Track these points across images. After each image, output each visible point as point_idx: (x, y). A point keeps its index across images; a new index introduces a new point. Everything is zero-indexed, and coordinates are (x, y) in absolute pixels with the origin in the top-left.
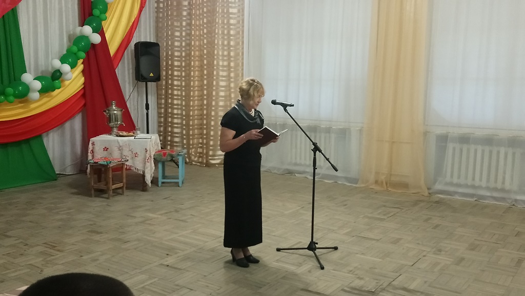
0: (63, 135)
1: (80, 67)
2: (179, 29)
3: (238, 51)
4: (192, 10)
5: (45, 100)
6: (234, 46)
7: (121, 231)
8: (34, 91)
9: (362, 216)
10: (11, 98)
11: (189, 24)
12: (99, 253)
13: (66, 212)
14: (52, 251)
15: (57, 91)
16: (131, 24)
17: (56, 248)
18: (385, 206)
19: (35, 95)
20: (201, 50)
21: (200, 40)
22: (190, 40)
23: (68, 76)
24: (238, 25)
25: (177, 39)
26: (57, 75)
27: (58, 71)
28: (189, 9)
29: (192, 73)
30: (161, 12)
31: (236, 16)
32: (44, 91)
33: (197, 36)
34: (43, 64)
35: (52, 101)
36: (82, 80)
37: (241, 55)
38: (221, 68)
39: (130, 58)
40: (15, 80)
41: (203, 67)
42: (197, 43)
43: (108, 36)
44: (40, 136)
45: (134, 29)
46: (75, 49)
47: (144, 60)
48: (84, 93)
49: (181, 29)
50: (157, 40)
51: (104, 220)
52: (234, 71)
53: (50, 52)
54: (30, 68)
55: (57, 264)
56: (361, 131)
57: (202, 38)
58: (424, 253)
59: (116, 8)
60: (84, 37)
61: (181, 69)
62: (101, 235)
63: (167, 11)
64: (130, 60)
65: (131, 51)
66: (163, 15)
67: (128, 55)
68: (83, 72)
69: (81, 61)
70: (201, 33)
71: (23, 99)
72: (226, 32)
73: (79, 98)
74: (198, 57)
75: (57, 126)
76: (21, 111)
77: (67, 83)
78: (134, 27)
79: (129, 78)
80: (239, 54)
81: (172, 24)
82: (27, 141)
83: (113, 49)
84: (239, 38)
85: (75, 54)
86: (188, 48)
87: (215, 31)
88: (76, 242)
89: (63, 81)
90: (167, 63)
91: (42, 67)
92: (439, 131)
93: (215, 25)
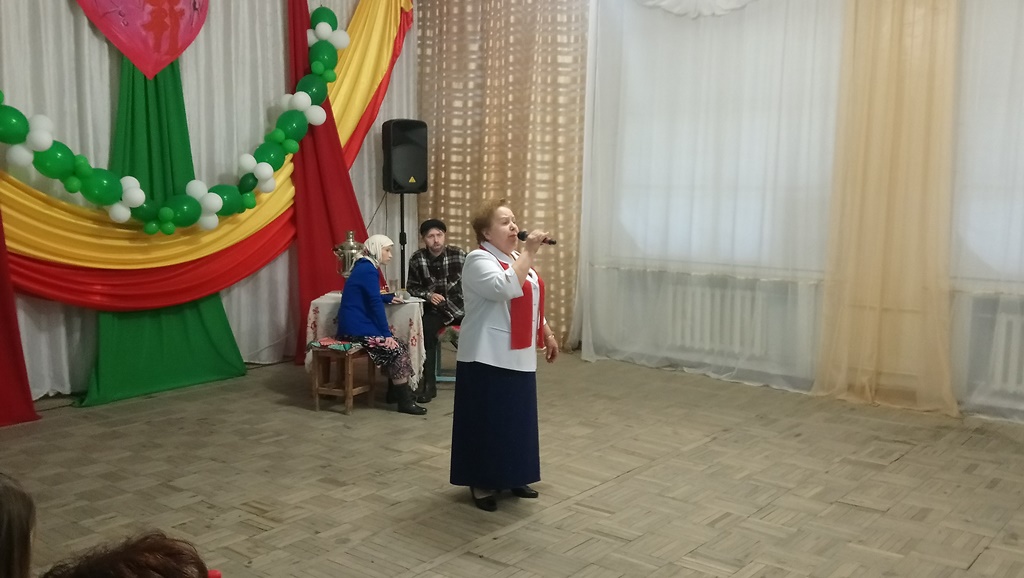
0: (255, 293)
1: (288, 168)
2: (461, 95)
3: (572, 134)
4: (486, 59)
5: (227, 228)
6: (565, 126)
7: (379, 479)
8: (210, 212)
9: (837, 460)
10: (170, 226)
11: (481, 86)
12: (348, 526)
13: (272, 440)
14: (260, 520)
15: (248, 212)
16: (376, 87)
17: (266, 515)
18: (877, 438)
19: (211, 220)
20: (501, 133)
21: (499, 115)
22: (482, 115)
23: (269, 185)
24: (573, 87)
25: (456, 113)
26: (248, 184)
27: (251, 176)
28: (480, 58)
29: (485, 176)
30: (428, 64)
31: (569, 69)
32: (226, 212)
33: (495, 107)
34: (223, 162)
35: (238, 230)
36: (291, 191)
37: (577, 140)
38: (539, 167)
39: (373, 149)
40: (174, 194)
41: (506, 165)
42: (495, 121)
43: (336, 110)
44: (216, 295)
45: (380, 97)
46: (280, 134)
47: (399, 153)
48: (294, 216)
49: (466, 94)
50: (420, 116)
51: (345, 457)
52: (564, 171)
53: (235, 142)
54: (200, 171)
55: (275, 548)
56: (817, 287)
57: (504, 110)
58: (984, 543)
59: (351, 59)
60: (295, 114)
61: (465, 169)
62: (344, 488)
63: (440, 62)
64: (374, 154)
65: (375, 136)
66: (433, 69)
67: (369, 144)
68: (293, 176)
69: (289, 157)
70: (503, 102)
71: (190, 227)
72: (549, 99)
73: (286, 224)
74: (494, 145)
75: (246, 276)
76: (184, 248)
77: (264, 196)
78: (382, 91)
79: (371, 186)
80: (573, 139)
81: (449, 85)
82: (194, 304)
83: (344, 134)
84: (574, 110)
85: (281, 144)
86: (477, 130)
87: (530, 98)
88: (301, 502)
89: (258, 194)
90: (438, 158)
91: (221, 168)
92: (979, 290)
93: (530, 88)
